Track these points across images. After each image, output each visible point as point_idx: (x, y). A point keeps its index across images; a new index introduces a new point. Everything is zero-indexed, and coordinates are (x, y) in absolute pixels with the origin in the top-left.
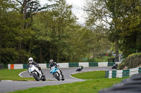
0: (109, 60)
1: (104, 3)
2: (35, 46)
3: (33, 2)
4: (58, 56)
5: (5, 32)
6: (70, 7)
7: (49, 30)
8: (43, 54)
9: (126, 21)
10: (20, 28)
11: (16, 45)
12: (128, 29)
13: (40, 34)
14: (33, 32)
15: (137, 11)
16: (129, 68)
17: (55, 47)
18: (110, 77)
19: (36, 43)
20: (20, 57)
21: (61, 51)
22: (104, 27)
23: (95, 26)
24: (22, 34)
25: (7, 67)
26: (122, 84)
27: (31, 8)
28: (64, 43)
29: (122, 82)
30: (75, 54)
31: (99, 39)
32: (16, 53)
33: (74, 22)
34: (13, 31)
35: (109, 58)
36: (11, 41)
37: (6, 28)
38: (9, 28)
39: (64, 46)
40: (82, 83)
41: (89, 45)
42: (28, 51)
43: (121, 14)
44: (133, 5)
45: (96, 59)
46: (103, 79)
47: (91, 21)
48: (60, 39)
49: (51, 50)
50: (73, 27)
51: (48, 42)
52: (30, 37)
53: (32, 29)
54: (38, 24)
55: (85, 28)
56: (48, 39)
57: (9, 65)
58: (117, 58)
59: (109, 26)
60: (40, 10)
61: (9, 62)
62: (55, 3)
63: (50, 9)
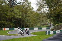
0: (47, 27)
1: (45, 1)
2: (15, 20)
3: (14, 1)
4: (25, 25)
5: (1, 14)
6: (30, 3)
7: (21, 13)
8: (18, 24)
9: (54, 10)
10: (8, 12)
11: (6, 20)
12: (55, 13)
13: (17, 15)
14: (13, 14)
15: (59, 5)
16: (56, 30)
17: (23, 21)
18: (48, 34)
19: (15, 19)
20: (8, 25)
21: (26, 23)
22: (45, 12)
23: (41, 12)
24: (9, 15)
25: (2, 29)
26: (53, 37)
27: (13, 3)
28: (27, 19)
29: (52, 36)
30: (32, 24)
31: (43, 17)
32: (6, 23)
33: (32, 10)
34: (5, 14)
35: (47, 26)
36: (4, 18)
37: (2, 12)
38: (3, 12)
39: (27, 20)
40: (35, 37)
41: (38, 20)
42: (11, 22)
43: (52, 6)
44: (58, 3)
45: (42, 26)
46: (44, 35)
47: (39, 10)
48: (25, 17)
49: (21, 22)
50: (31, 12)
51: (20, 19)
52: (12, 16)
53: (13, 13)
54: (16, 11)
55: (36, 12)
56: (20, 17)
57: (3, 29)
58: (51, 26)
59: (47, 12)
60: (17, 4)
61: (3, 27)
62: (24, 1)
63: (21, 4)
